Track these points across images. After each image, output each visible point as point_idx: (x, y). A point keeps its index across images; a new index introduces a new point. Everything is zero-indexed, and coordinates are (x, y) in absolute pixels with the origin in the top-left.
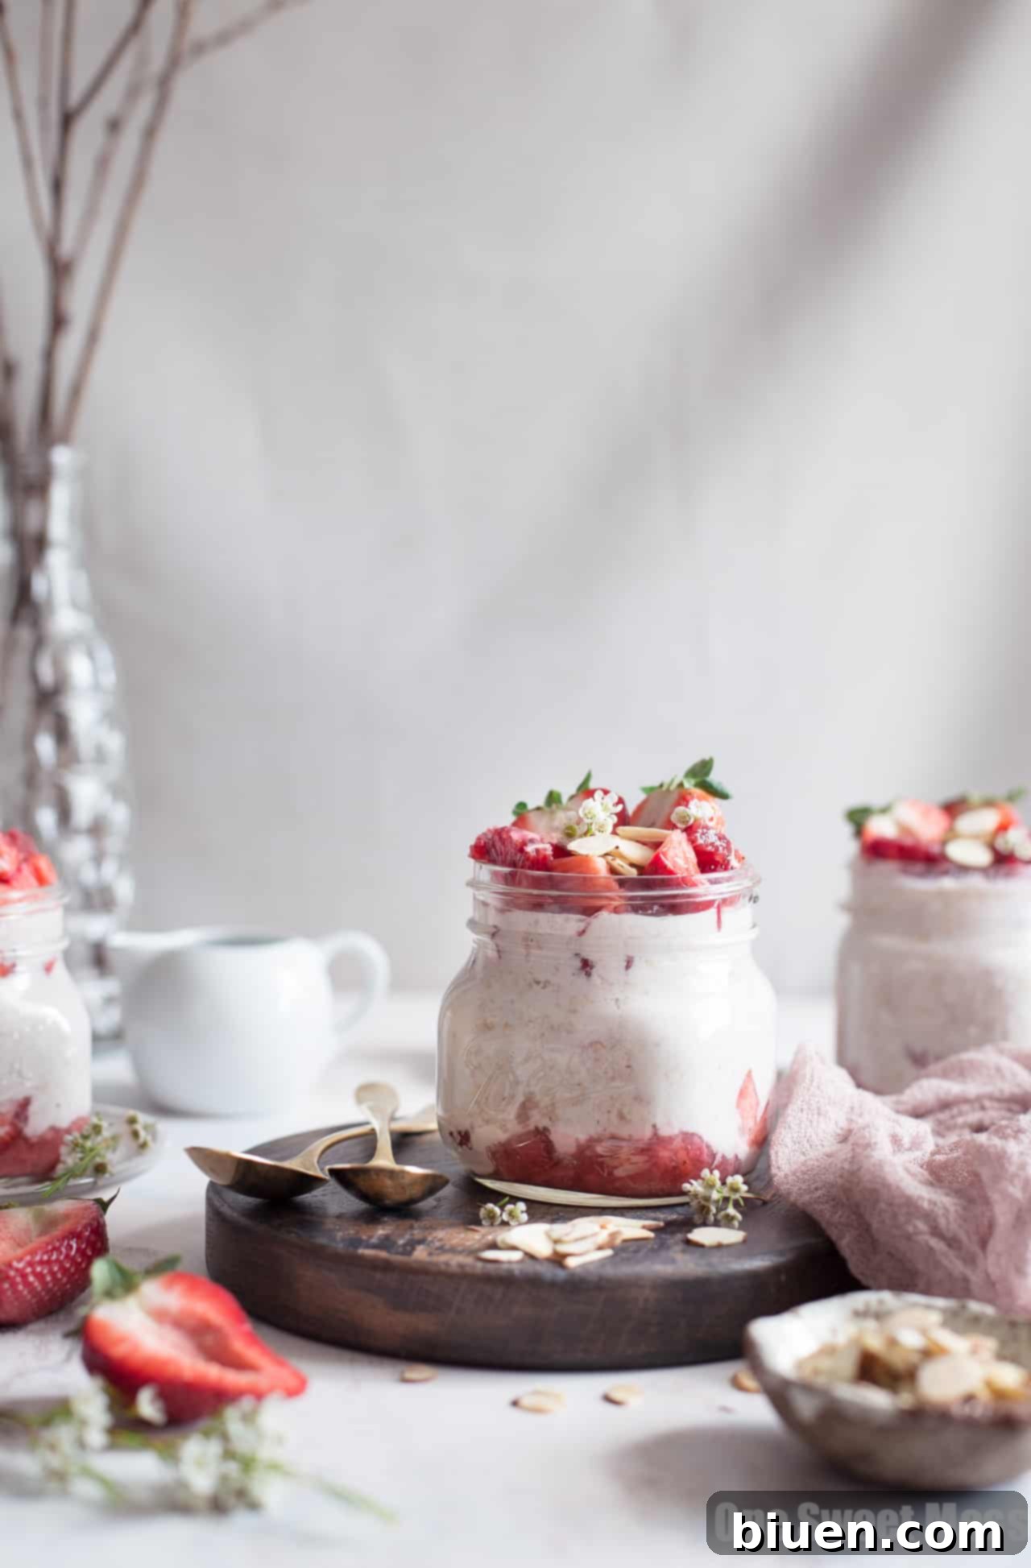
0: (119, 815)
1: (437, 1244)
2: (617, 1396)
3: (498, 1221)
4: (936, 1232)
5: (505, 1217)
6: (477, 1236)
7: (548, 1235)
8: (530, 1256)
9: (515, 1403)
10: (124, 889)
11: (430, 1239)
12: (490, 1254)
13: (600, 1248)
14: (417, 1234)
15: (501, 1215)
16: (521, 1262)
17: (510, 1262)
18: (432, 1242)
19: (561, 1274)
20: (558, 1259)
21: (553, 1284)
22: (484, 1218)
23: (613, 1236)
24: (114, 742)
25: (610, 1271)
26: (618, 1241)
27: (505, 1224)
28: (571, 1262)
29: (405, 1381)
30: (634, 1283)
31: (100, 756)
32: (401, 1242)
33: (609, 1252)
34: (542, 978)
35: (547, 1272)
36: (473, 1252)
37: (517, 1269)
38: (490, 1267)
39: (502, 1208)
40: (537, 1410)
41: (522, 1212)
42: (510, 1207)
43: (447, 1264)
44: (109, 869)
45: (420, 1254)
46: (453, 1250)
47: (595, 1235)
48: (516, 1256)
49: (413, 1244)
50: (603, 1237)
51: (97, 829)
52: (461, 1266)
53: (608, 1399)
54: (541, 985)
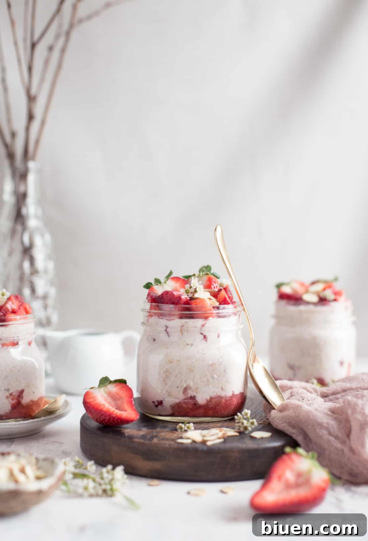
0: (52, 291)
1: (161, 437)
2: (224, 490)
3: (183, 430)
4: (330, 434)
5: (186, 428)
6: (176, 435)
7: (201, 434)
8: (194, 442)
9: (188, 493)
10: (55, 318)
11: (159, 435)
12: (180, 441)
13: (219, 438)
14: (154, 434)
15: (184, 428)
16: (191, 443)
17: (187, 444)
18: (160, 436)
19: (205, 448)
20: (204, 442)
21: (202, 451)
22: (179, 429)
23: (224, 434)
24: (51, 265)
25: (223, 446)
26: (226, 436)
27: (186, 431)
28: (209, 443)
29: (149, 485)
30: (231, 450)
31: (46, 271)
32: (149, 437)
33: (222, 440)
34: (189, 343)
35: (200, 447)
36: (174, 440)
37: (189, 446)
38: (180, 445)
39: (185, 425)
40: (197, 495)
41: (192, 426)
42: (188, 425)
43: (165, 444)
44: (50, 311)
45: (155, 440)
46: (167, 439)
47: (217, 434)
48: (189, 441)
49: (153, 437)
50: (220, 434)
51: (45, 297)
52: (169, 445)
53: (222, 492)
54: (190, 345)
